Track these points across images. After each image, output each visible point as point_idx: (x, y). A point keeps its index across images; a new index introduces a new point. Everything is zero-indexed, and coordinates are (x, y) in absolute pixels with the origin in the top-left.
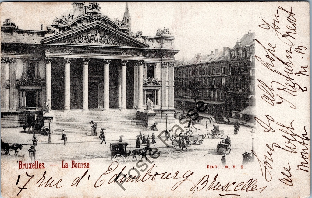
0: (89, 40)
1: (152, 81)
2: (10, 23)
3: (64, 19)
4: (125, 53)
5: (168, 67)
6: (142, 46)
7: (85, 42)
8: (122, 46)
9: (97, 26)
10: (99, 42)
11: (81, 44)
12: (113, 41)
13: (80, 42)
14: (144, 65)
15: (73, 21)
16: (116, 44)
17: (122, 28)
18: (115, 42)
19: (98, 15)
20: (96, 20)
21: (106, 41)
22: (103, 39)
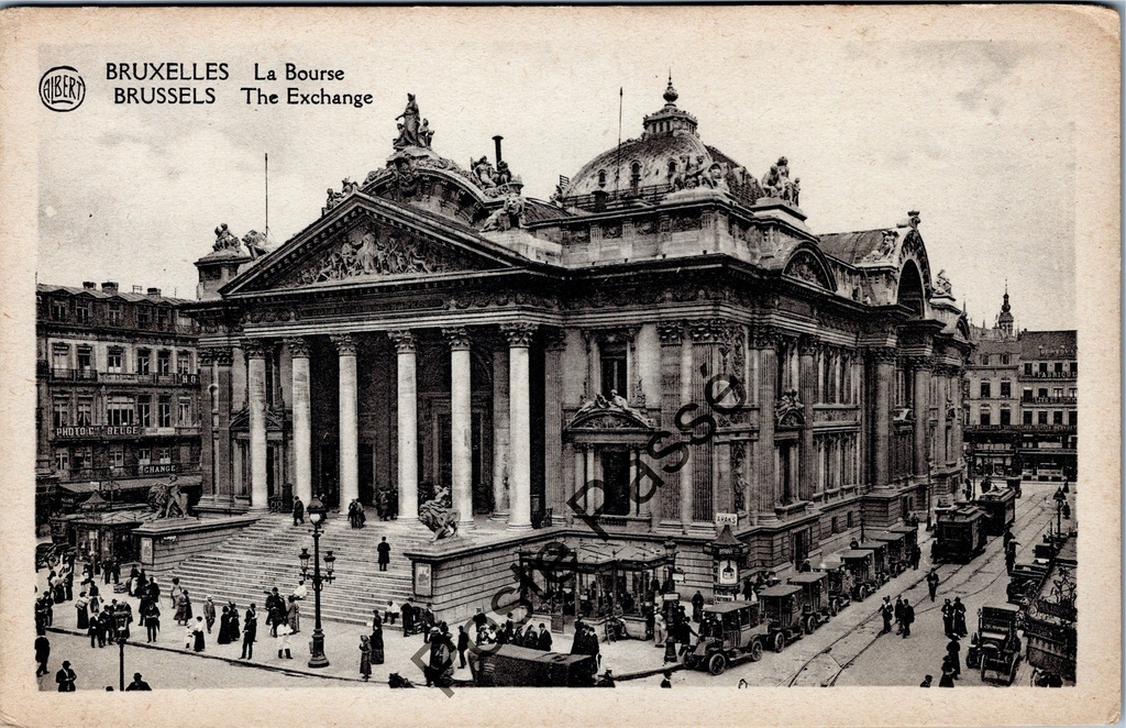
0: (343, 267)
1: (613, 408)
4: (453, 302)
5: (687, 344)
6: (503, 266)
7: (334, 274)
8: (443, 275)
9: (360, 211)
10: (367, 269)
11: (325, 283)
12: (415, 261)
13: (322, 279)
14: (587, 341)
16: (424, 270)
17: (496, 197)
18: (420, 262)
19: (414, 164)
20: (411, 184)
21: (391, 261)
22: (381, 255)
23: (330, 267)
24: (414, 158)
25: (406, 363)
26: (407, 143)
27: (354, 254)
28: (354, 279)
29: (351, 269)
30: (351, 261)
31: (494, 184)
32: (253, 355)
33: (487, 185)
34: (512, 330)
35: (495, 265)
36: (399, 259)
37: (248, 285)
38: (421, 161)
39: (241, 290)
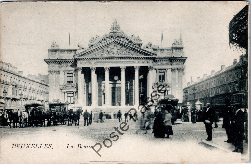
0: (108, 53)
1: (163, 83)
2: (55, 45)
3: (93, 39)
4: (137, 62)
5: (177, 72)
6: (150, 55)
7: (106, 54)
8: (134, 56)
9: (115, 41)
10: (116, 54)
12: (127, 53)
13: (102, 55)
14: (156, 71)
15: (99, 40)
16: (130, 55)
17: (137, 42)
18: (129, 53)
19: (117, 33)
21: (121, 52)
22: (119, 51)
23: (104, 53)
24: (117, 32)
26: (114, 29)
27: (111, 50)
28: (112, 55)
29: (111, 53)
33: (135, 40)
35: (148, 55)
36: (124, 52)
37: (81, 55)
38: (119, 33)
39: (79, 56)
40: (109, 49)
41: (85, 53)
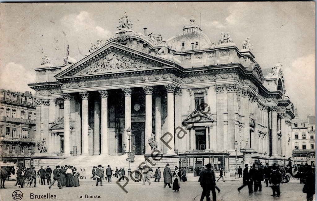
0: (104, 67)
3: (94, 47)
4: (146, 78)
5: (225, 92)
7: (101, 70)
8: (143, 69)
9: (112, 48)
10: (114, 67)
11: (96, 73)
12: (132, 64)
13: (96, 71)
14: (190, 93)
16: (136, 68)
17: (157, 45)
18: (135, 65)
19: (127, 34)
20: (125, 41)
21: (123, 65)
22: (119, 63)
23: (99, 67)
24: (127, 32)
25: (128, 100)
26: (123, 27)
27: (108, 62)
28: (109, 71)
29: (107, 67)
30: (107, 65)
31: (156, 41)
32: (66, 99)
33: (154, 42)
34: (169, 87)
35: (163, 65)
36: (126, 64)
37: (66, 74)
38: (129, 33)
39: (63, 76)
40: (106, 61)
41: (72, 71)
